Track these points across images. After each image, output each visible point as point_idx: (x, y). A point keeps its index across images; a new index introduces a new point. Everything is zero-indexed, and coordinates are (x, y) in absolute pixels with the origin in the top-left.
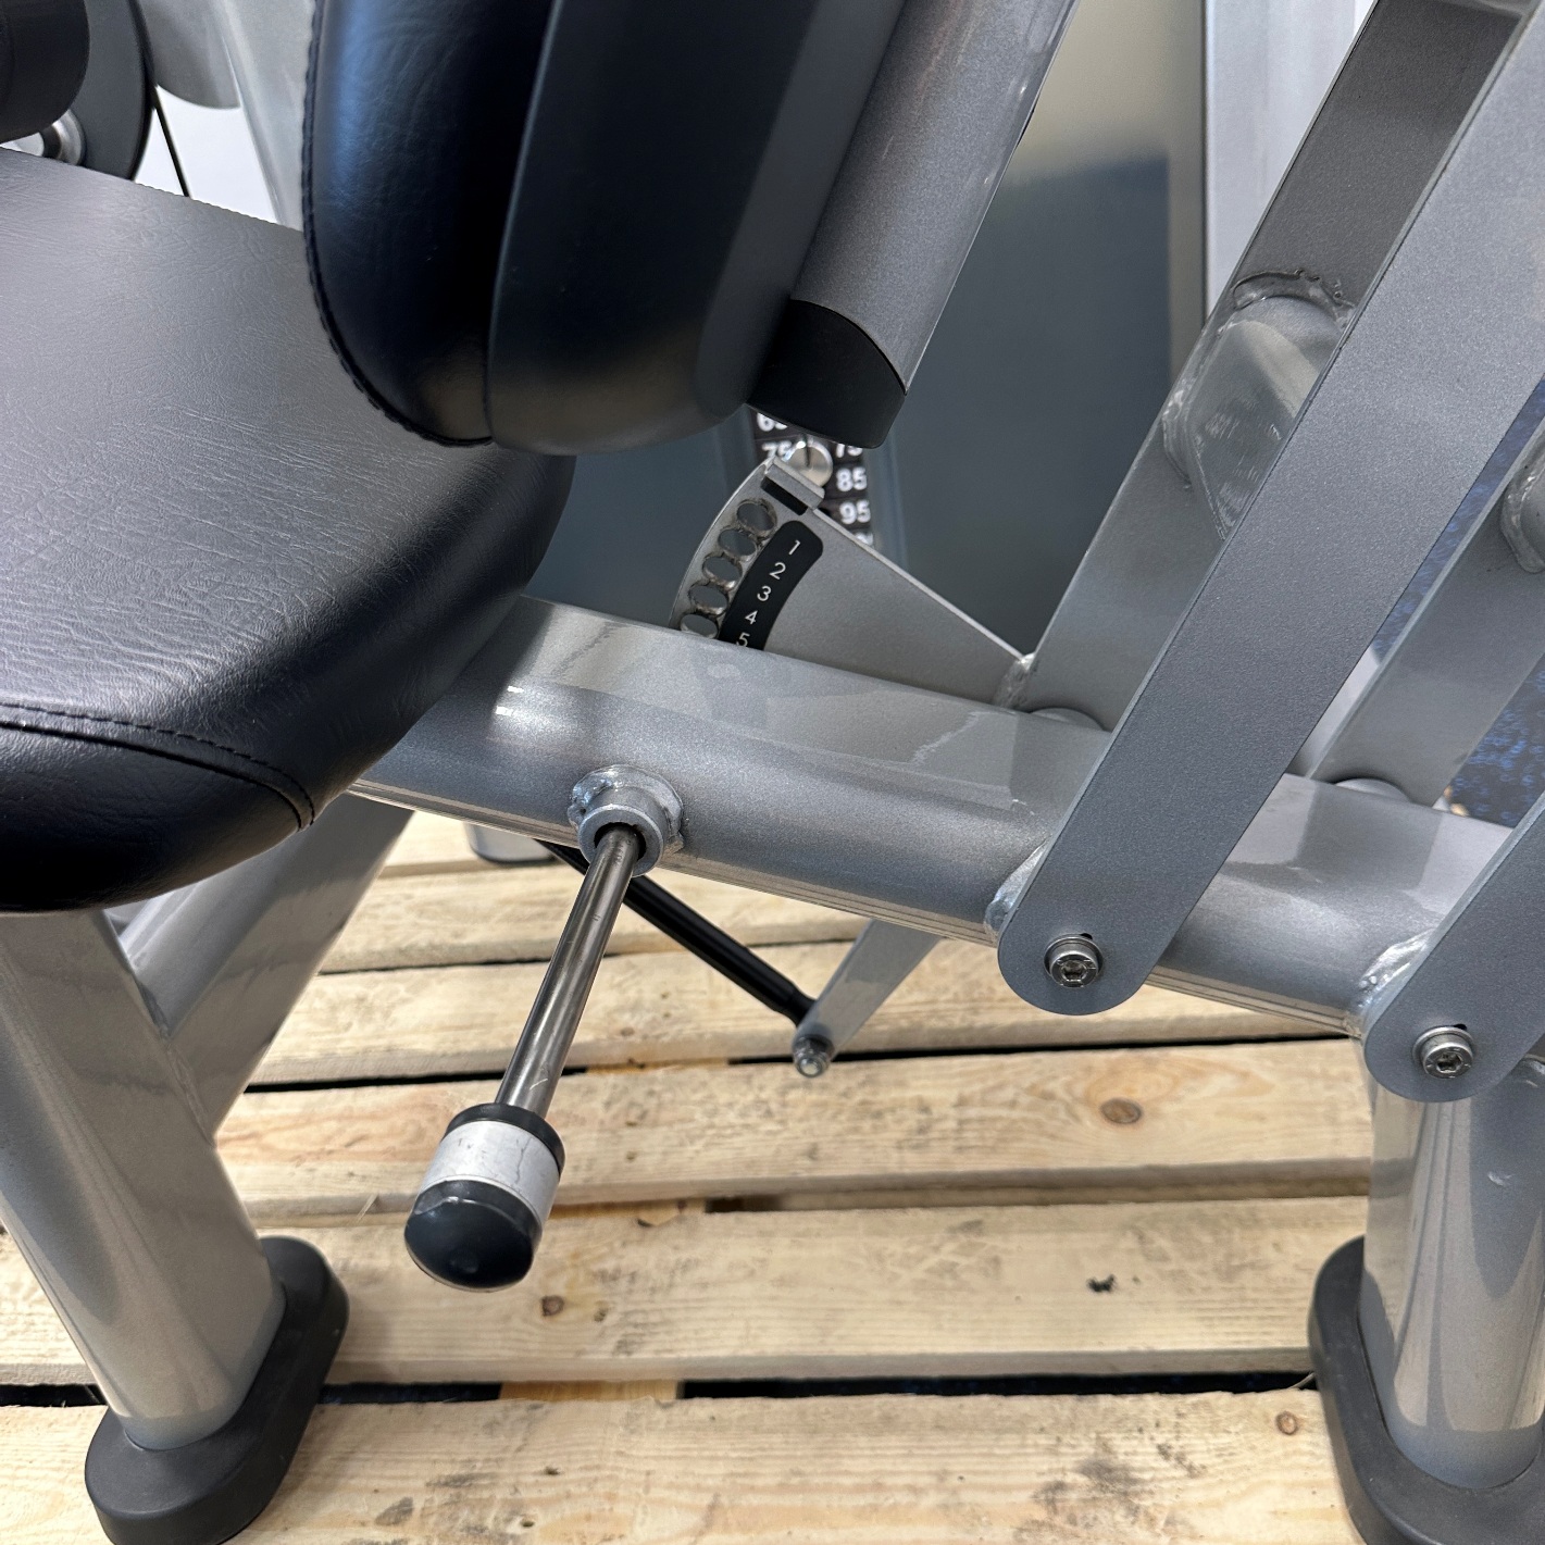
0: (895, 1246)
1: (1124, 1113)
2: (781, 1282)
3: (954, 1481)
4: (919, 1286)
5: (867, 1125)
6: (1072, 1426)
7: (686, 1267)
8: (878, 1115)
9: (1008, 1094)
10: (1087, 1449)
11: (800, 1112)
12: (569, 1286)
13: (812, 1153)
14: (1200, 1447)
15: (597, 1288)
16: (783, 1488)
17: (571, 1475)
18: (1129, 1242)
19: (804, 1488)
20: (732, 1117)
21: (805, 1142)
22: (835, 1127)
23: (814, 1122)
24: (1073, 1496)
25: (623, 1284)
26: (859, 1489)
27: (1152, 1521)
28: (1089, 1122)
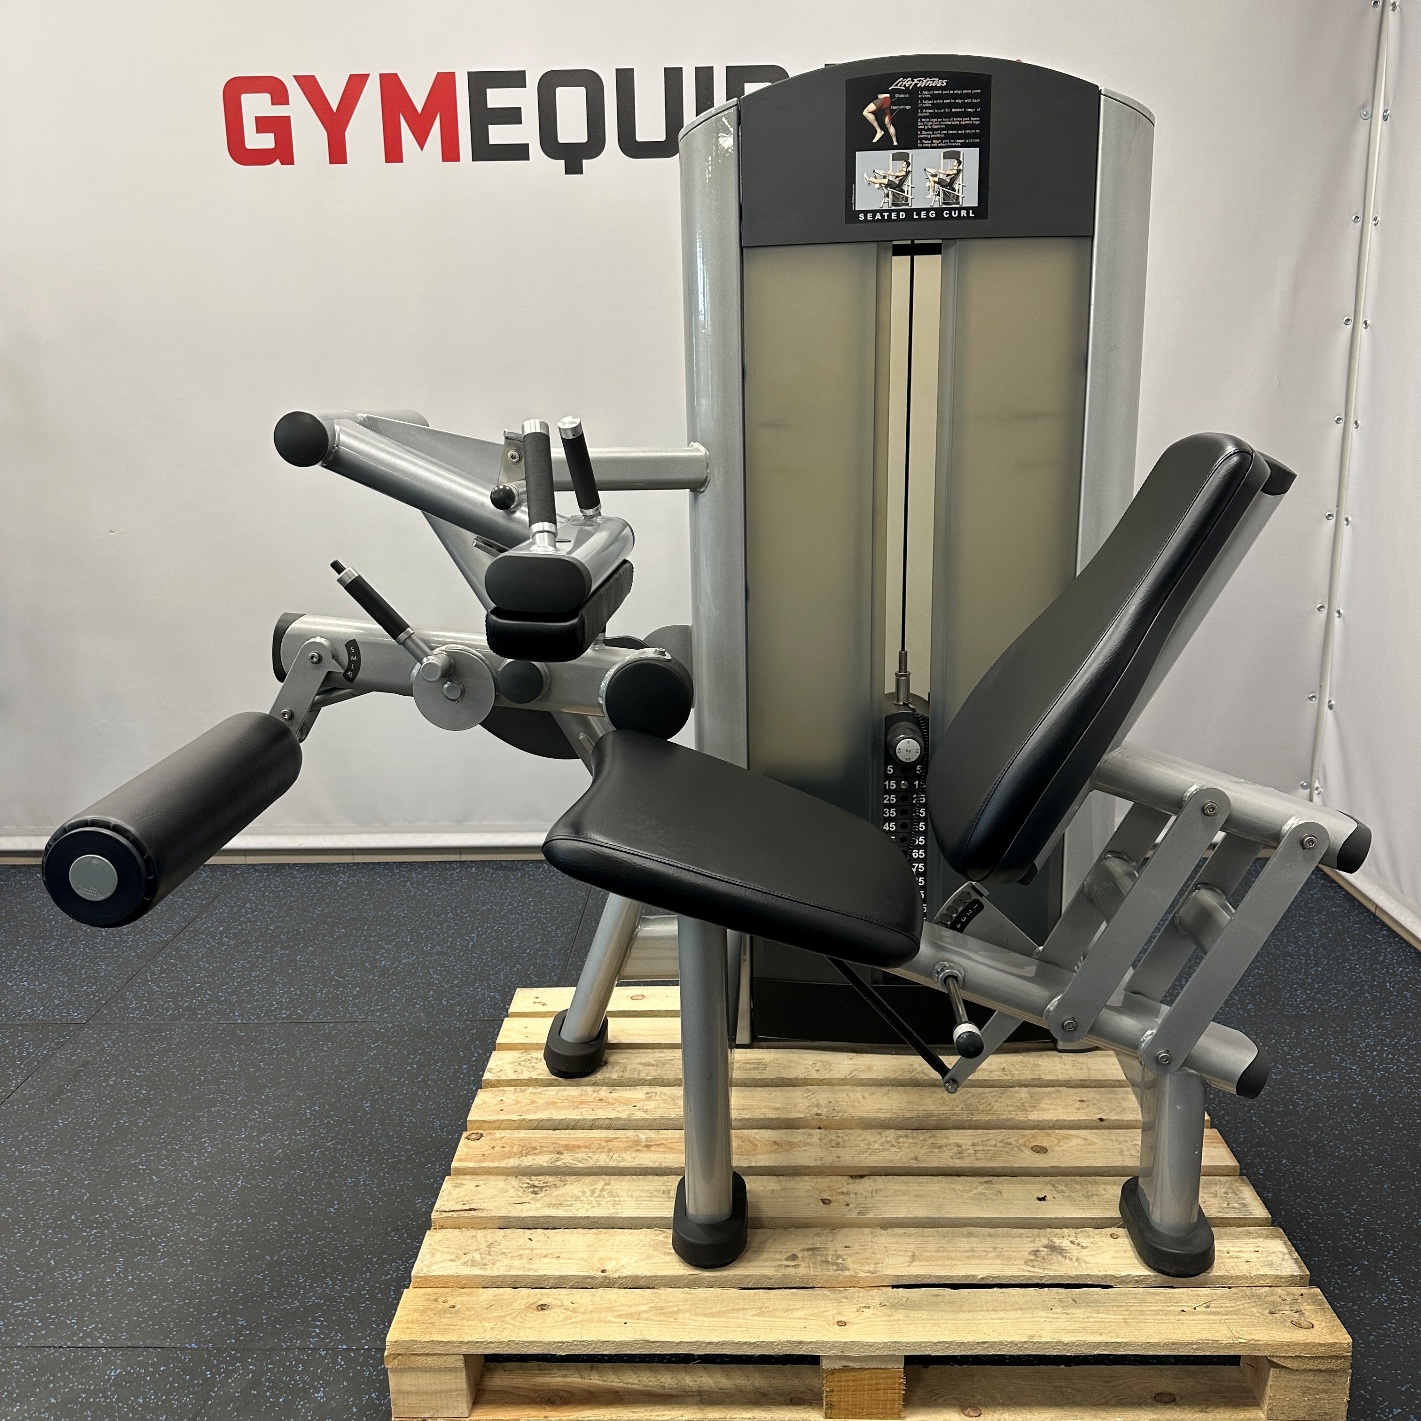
0: (959, 1187)
1: (1041, 1150)
2: (917, 1196)
3: (999, 1250)
4: (972, 1199)
5: (937, 1150)
6: (1038, 1236)
7: (876, 1191)
8: (940, 1147)
9: (993, 1142)
10: (1045, 1241)
11: (906, 1145)
12: (829, 1195)
13: (916, 1159)
14: (1084, 1241)
15: (842, 1197)
16: (937, 1251)
17: (856, 1248)
18: (1050, 1187)
19: (946, 1251)
20: (877, 1146)
21: (912, 1155)
22: (923, 1151)
23: (913, 1149)
24: (1043, 1253)
25: (853, 1196)
26: (967, 1251)
27: (1071, 1259)
28: (1027, 1152)
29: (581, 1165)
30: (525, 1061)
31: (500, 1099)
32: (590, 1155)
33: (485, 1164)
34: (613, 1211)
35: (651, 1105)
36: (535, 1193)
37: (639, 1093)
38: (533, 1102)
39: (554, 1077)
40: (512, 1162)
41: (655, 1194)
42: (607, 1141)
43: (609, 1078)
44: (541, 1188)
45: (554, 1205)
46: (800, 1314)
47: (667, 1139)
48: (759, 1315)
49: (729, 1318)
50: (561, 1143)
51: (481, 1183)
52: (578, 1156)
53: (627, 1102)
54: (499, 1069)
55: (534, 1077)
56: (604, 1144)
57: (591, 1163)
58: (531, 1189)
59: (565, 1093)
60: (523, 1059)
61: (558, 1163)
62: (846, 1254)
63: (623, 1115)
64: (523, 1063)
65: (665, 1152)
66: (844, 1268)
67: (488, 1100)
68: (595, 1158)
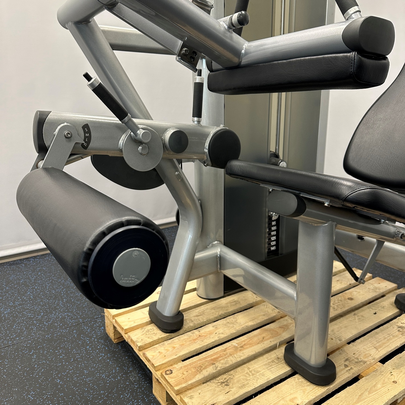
0: (351, 319)
1: (351, 299)
3: (390, 334)
4: (359, 321)
6: (392, 325)
10: (396, 326)
14: (404, 322)
16: (378, 343)
17: (357, 353)
18: (371, 309)
24: (401, 330)
28: (349, 301)
29: (227, 365)
30: (146, 332)
31: (157, 351)
32: (226, 360)
33: (190, 382)
34: (266, 378)
35: (221, 330)
36: (227, 385)
37: (210, 328)
38: (174, 348)
39: (168, 334)
40: (199, 377)
41: (271, 364)
42: (224, 351)
43: (190, 326)
44: (227, 381)
45: (242, 387)
46: (379, 386)
47: (244, 341)
48: (369, 393)
49: (364, 400)
50: (208, 359)
51: (199, 391)
52: (222, 361)
53: (211, 333)
54: (140, 339)
55: (160, 337)
56: (225, 353)
57: (231, 363)
58: (224, 385)
59: (182, 339)
60: (145, 331)
61: (219, 368)
62: (358, 356)
63: (216, 338)
64: (147, 333)
65: (251, 347)
66: (365, 362)
67: (154, 354)
68: (229, 359)
